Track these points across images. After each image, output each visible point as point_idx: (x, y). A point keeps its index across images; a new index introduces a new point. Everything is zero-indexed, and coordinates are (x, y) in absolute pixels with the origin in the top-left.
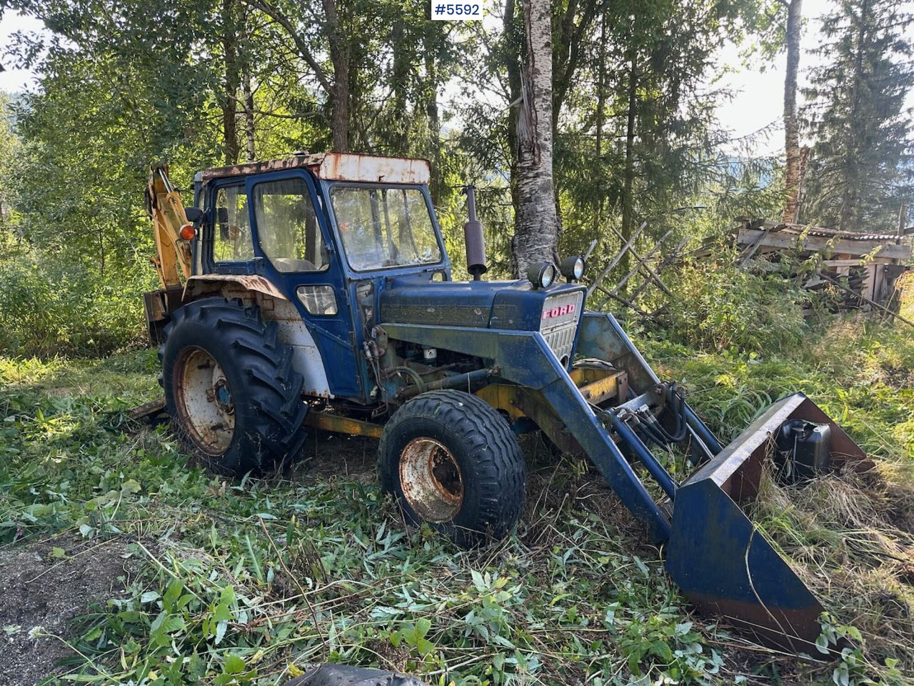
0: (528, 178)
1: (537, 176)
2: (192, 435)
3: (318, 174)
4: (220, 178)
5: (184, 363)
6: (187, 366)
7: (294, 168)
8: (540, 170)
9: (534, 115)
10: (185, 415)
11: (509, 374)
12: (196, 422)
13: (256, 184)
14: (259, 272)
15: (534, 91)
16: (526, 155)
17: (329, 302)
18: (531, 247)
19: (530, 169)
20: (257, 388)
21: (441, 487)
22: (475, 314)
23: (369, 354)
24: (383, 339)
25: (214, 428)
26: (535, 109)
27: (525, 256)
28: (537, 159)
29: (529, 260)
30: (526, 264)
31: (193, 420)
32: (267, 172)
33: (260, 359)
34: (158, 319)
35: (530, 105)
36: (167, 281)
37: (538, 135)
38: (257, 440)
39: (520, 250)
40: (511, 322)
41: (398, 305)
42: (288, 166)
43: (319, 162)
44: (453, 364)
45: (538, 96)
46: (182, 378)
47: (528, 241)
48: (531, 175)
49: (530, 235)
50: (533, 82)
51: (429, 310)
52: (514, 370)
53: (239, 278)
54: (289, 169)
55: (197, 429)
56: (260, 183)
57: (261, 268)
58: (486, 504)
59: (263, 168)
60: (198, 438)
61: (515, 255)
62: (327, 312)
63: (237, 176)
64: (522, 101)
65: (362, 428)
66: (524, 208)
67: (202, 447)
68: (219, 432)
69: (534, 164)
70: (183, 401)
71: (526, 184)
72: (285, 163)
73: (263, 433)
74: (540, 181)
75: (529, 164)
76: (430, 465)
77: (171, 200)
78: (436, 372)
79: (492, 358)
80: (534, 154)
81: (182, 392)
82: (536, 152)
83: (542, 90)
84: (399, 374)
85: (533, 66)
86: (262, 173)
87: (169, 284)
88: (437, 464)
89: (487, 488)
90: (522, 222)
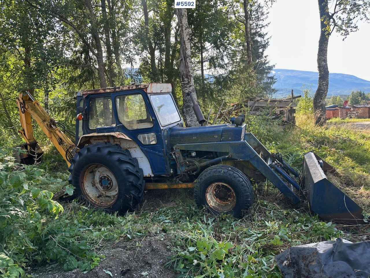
0: (187, 87)
1: (190, 86)
2: (91, 201)
3: (147, 91)
4: (92, 94)
5: (85, 171)
6: (86, 173)
7: (134, 89)
8: (191, 84)
9: (187, 64)
10: (86, 194)
11: (235, 156)
12: (91, 196)
13: (117, 96)
14: (119, 131)
15: (186, 56)
16: (185, 79)
17: (153, 139)
18: (191, 112)
19: (187, 84)
20: (130, 176)
21: (218, 200)
22: (215, 137)
23: (174, 157)
24: (178, 150)
25: (98, 197)
26: (187, 62)
27: (189, 116)
28: (190, 80)
29: (191, 117)
30: (190, 119)
31: (90, 195)
32: (120, 91)
33: (129, 165)
34: (24, 157)
35: (185, 61)
36: (29, 140)
37: (189, 71)
38: (131, 196)
39: (187, 114)
40: (230, 138)
41: (179, 137)
42: (131, 88)
43: (147, 87)
44: (205, 156)
45: (188, 58)
46: (83, 178)
47: (189, 110)
48: (188, 86)
49: (190, 108)
50: (186, 53)
51: (194, 138)
52: (237, 155)
53: (112, 134)
54: (131, 90)
55: (92, 198)
56: (119, 96)
57: (120, 129)
58: (247, 201)
59: (117, 90)
60: (94, 202)
61: (185, 116)
62: (152, 143)
63: (103, 93)
64: (182, 59)
65: (168, 185)
66: (186, 98)
67: (96, 205)
68: (100, 198)
69: (189, 82)
70: (84, 188)
71: (187, 89)
72: (129, 87)
73: (134, 194)
74: (191, 88)
75: (187, 82)
76: (213, 193)
77: (36, 105)
78: (200, 160)
79: (228, 151)
80: (188, 79)
81: (83, 184)
82: (189, 78)
83: (188, 55)
84: (187, 162)
85: (185, 46)
86: (117, 92)
87: (30, 141)
88: (216, 192)
89: (247, 196)
90: (186, 103)
